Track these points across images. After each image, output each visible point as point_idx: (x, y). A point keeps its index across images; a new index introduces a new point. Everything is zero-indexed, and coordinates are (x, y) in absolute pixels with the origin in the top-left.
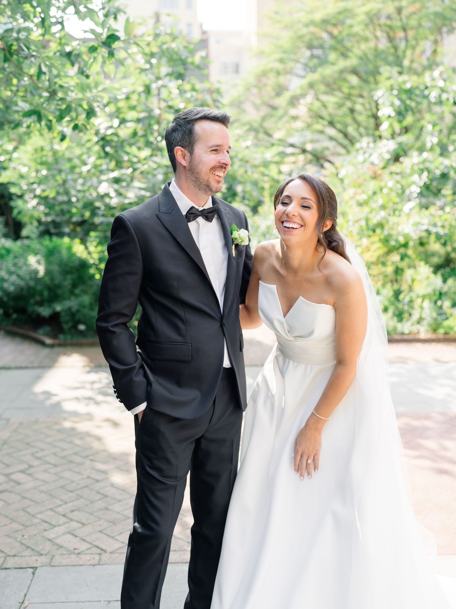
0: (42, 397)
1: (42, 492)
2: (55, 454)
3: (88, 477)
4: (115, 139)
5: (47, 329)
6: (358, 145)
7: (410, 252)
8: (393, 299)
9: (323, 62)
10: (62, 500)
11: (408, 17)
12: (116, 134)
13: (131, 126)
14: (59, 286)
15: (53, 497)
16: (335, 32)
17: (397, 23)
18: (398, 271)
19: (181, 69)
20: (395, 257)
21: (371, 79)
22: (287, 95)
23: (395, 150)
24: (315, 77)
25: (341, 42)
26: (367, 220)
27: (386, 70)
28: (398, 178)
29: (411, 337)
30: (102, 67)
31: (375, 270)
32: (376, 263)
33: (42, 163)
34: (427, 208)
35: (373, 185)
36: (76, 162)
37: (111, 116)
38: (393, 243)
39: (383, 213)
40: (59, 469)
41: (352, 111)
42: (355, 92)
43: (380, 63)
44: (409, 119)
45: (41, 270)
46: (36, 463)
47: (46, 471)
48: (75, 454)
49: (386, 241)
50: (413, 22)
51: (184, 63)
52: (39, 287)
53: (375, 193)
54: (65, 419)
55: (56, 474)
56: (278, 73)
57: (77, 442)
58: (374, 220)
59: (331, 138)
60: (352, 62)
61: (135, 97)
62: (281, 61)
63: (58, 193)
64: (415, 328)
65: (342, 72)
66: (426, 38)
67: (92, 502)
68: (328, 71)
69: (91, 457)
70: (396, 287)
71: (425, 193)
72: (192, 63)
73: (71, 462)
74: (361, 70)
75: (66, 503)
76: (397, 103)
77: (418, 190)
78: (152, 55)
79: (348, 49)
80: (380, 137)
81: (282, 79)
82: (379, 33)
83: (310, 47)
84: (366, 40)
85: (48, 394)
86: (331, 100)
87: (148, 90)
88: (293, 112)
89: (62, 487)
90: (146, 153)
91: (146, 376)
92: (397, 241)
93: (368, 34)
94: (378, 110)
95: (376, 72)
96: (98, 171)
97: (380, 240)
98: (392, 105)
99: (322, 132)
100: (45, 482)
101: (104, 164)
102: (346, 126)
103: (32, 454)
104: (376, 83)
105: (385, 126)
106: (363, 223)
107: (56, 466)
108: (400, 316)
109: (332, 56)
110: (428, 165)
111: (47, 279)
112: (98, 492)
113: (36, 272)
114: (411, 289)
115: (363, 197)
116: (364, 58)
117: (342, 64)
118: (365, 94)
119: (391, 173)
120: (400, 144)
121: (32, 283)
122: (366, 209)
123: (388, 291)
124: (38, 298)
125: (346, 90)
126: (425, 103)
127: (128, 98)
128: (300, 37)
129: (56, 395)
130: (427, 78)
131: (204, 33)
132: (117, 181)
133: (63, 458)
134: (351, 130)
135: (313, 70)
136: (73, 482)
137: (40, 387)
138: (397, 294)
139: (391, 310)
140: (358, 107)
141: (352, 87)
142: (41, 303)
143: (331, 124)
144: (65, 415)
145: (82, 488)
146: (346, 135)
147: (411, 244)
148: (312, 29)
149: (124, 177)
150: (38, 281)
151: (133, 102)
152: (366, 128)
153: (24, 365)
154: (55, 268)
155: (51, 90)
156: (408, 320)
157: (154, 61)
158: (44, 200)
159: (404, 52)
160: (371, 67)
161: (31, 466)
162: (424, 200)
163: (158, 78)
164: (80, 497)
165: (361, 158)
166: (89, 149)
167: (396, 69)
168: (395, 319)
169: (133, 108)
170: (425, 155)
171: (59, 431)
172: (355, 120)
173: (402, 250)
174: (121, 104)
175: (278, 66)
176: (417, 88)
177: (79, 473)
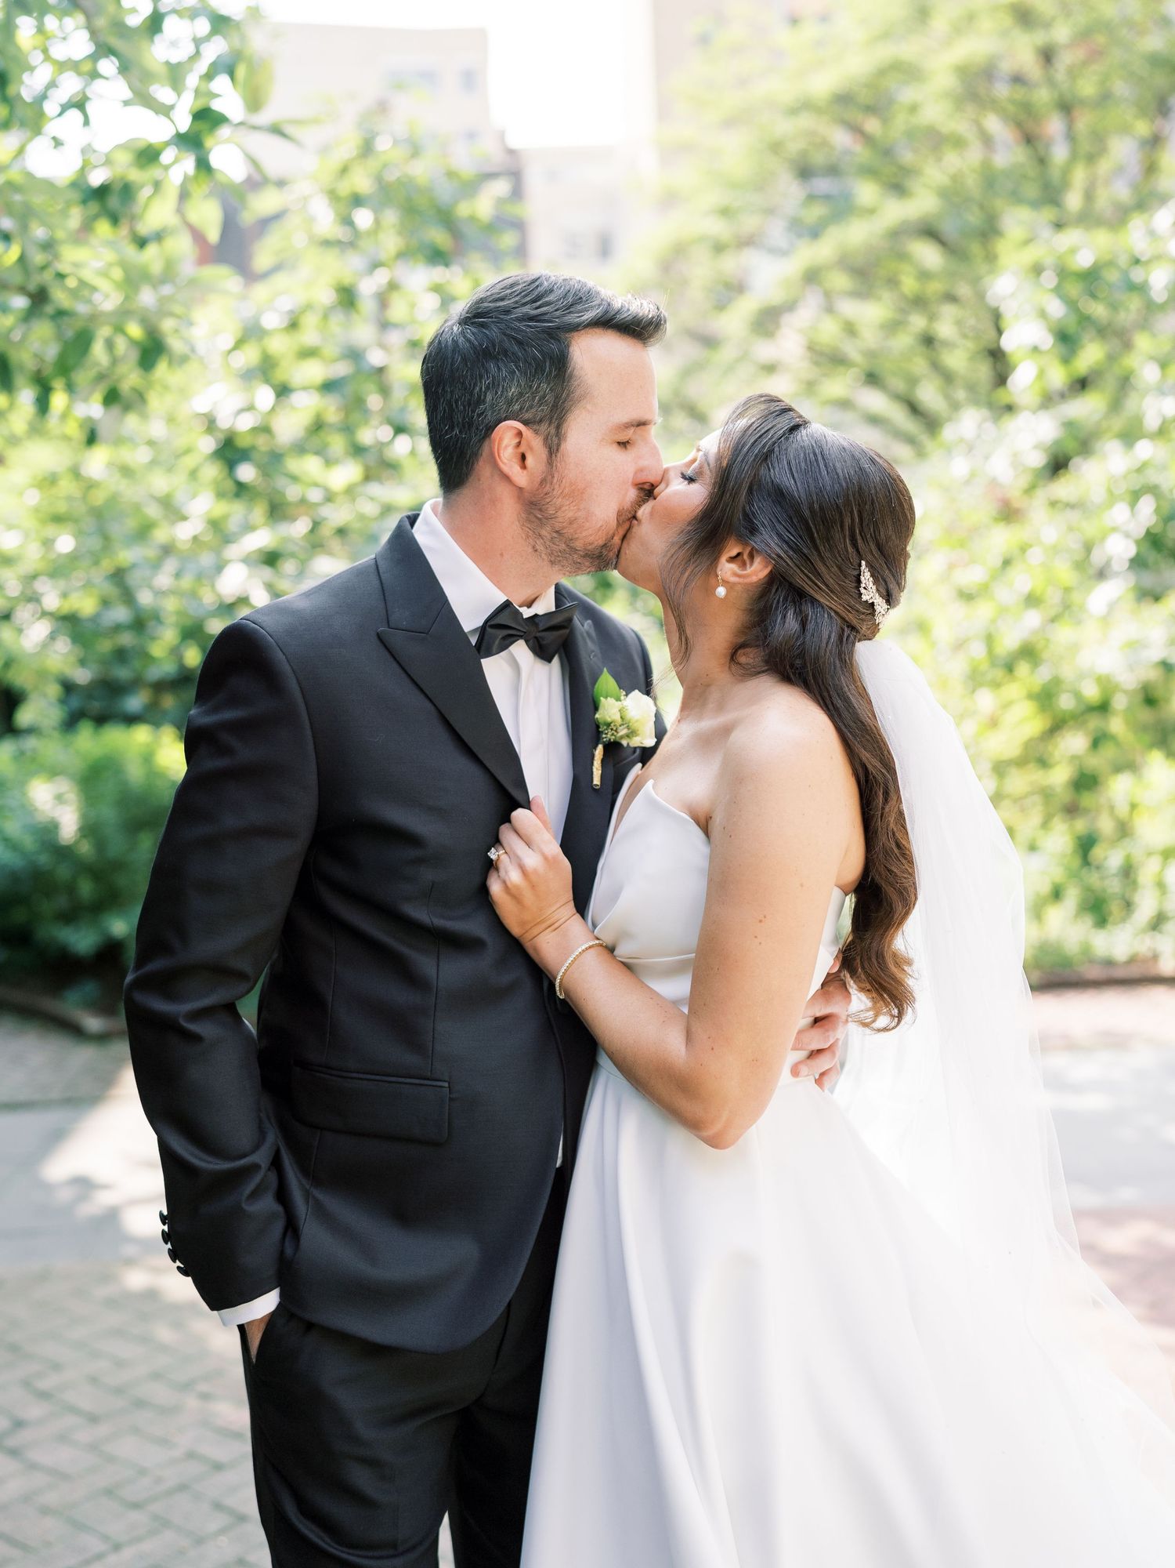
0: (65, 1195)
1: (45, 1511)
2: (93, 1380)
3: (191, 1455)
4: (261, 442)
5: (90, 988)
6: (948, 433)
7: (1117, 725)
8: (1076, 862)
9: (842, 208)
10: (105, 1538)
11: (1073, 73)
12: (264, 429)
13: (305, 406)
14: (118, 866)
15: (79, 1526)
16: (872, 125)
17: (1043, 96)
18: (1085, 782)
19: (439, 237)
20: (1074, 742)
21: (975, 248)
22: (745, 308)
23: (1057, 442)
24: (824, 250)
25: (887, 152)
26: (989, 639)
27: (1017, 221)
28: (1074, 516)
29: (1134, 972)
30: (180, 211)
31: (1019, 782)
32: (1021, 762)
33: (58, 519)
34: (1157, 598)
35: (1001, 539)
36: (153, 511)
37: (248, 376)
38: (1066, 702)
39: (1033, 619)
40: (103, 1430)
41: (928, 341)
42: (935, 287)
43: (999, 203)
44: (1091, 355)
45: (69, 823)
46: (34, 1411)
47: (63, 1438)
48: (157, 1376)
49: (1045, 697)
50: (1087, 88)
51: (446, 218)
52: (63, 872)
53: (1007, 562)
54: (130, 1262)
55: (93, 1447)
56: (719, 248)
57: (164, 1333)
58: (1009, 641)
59: (874, 420)
60: (922, 203)
61: (310, 321)
62: (725, 212)
63: (105, 603)
64: (1144, 945)
65: (898, 234)
66: (1125, 130)
67: (200, 1541)
68: (857, 234)
69: (203, 1387)
70: (1081, 825)
71: (1152, 556)
72: (472, 219)
73: (140, 1404)
74: (948, 228)
75: (117, 1547)
76: (1056, 309)
77: (1131, 550)
78: (357, 201)
79: (907, 172)
80: (1010, 408)
81: (730, 264)
82: (994, 124)
83: (805, 172)
84: (958, 143)
85: (84, 1185)
86: (871, 313)
87: (347, 297)
88: (765, 351)
89: (109, 1492)
90: (346, 474)
91: (282, 1196)
92: (1078, 695)
93: (959, 125)
94: (1000, 332)
95: (989, 231)
96: (220, 533)
97: (1031, 696)
98: (1043, 314)
99: (845, 404)
100: (59, 1475)
101: (235, 511)
102: (913, 381)
103: (26, 1384)
104: (991, 258)
105: (1023, 379)
106: (978, 650)
107: (93, 1419)
108: (1097, 909)
109: (866, 192)
110: (1153, 477)
111: (86, 849)
112: (218, 1506)
113: (53, 827)
114: (1124, 830)
115: (972, 576)
116: (952, 195)
117: (896, 212)
118: (964, 290)
119: (1053, 504)
120: (1069, 425)
121: (44, 859)
122: (984, 610)
123: (1060, 839)
124: (62, 902)
125: (909, 284)
126: (1134, 304)
127: (293, 325)
128: (776, 147)
129: (105, 1187)
130: (1135, 237)
131: (511, 152)
132: (271, 559)
133: (119, 1391)
134: (929, 395)
135: (815, 233)
136: (142, 1472)
137: (61, 1167)
138: (1085, 845)
139: (1073, 897)
140: (945, 329)
141: (924, 275)
142: (70, 916)
143: (873, 379)
144: (130, 1250)
145: (170, 1493)
146: (914, 408)
147: (1120, 702)
148: (806, 121)
149: (291, 547)
150: (63, 853)
151: (309, 335)
152: (971, 388)
153: (22, 1096)
154: (108, 813)
155: (32, 287)
156: (1124, 920)
157: (363, 218)
158: (69, 622)
159: (1066, 171)
160: (974, 218)
161: (19, 1424)
162: (1149, 580)
163: (375, 265)
164: (163, 1523)
165: (959, 466)
166: (193, 474)
167: (1048, 214)
168: (1088, 921)
169: (308, 353)
170: (1144, 449)
171: (112, 1303)
172: (936, 366)
173: (1094, 722)
174: (278, 345)
175: (717, 228)
176: (1111, 263)
177: (164, 1442)
